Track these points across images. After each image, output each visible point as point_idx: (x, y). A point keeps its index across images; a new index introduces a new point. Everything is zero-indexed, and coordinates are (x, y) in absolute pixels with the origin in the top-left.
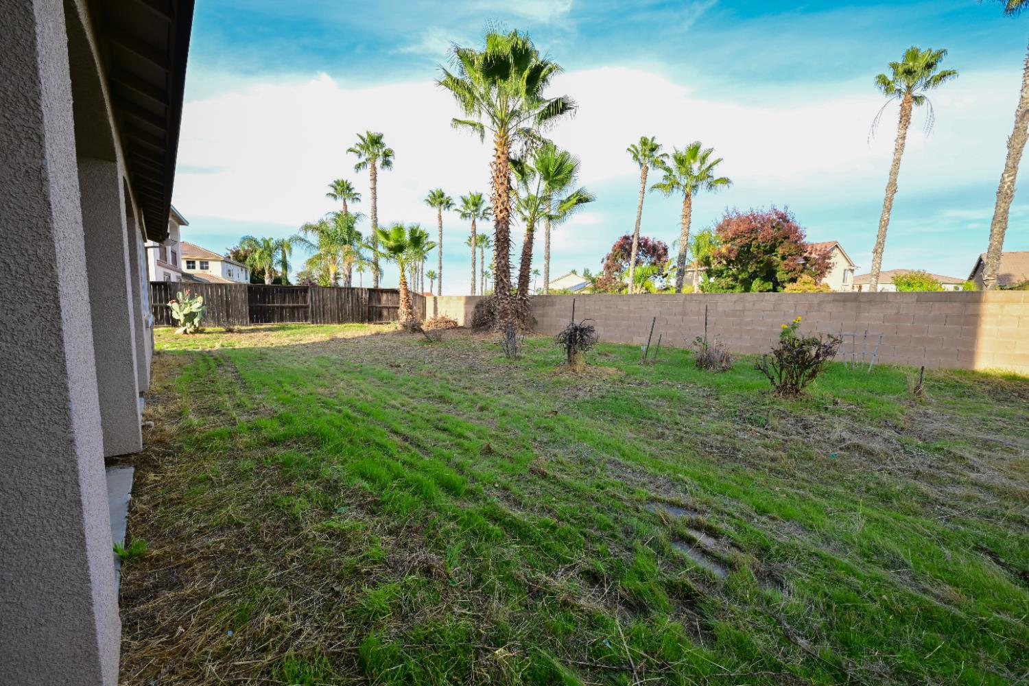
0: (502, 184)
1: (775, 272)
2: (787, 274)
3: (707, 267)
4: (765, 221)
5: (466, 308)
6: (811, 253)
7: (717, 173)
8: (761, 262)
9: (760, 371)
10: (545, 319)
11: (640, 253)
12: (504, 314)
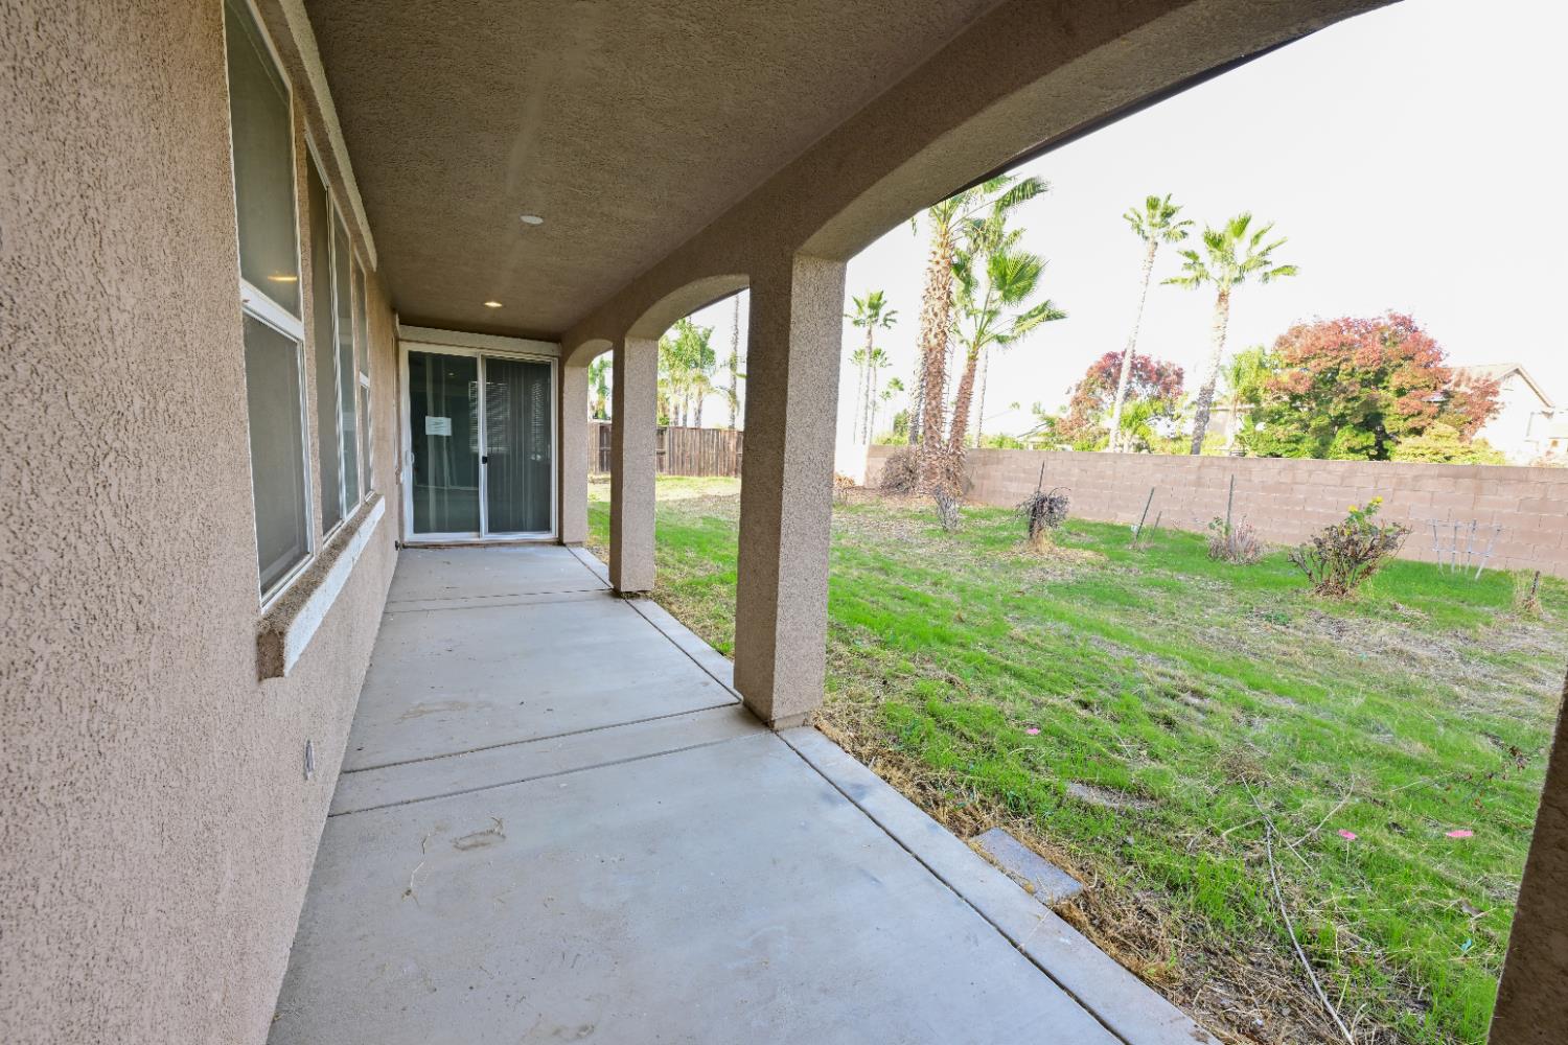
0: (940, 298)
1: (1379, 417)
2: (1405, 420)
3: (1253, 405)
4: (1371, 329)
5: (868, 461)
6: (1457, 384)
7: (1277, 259)
8: (1355, 399)
9: (1295, 564)
10: (985, 482)
11: (1134, 380)
12: (931, 473)
